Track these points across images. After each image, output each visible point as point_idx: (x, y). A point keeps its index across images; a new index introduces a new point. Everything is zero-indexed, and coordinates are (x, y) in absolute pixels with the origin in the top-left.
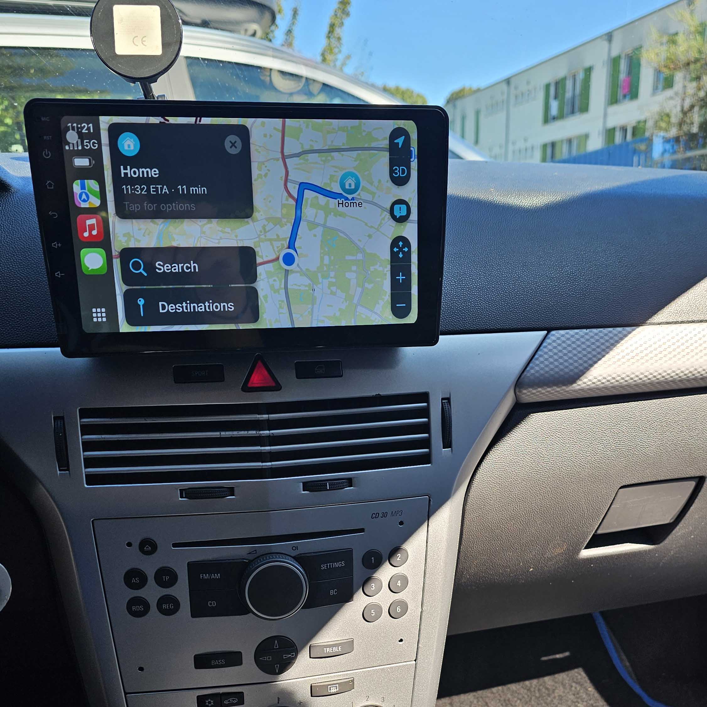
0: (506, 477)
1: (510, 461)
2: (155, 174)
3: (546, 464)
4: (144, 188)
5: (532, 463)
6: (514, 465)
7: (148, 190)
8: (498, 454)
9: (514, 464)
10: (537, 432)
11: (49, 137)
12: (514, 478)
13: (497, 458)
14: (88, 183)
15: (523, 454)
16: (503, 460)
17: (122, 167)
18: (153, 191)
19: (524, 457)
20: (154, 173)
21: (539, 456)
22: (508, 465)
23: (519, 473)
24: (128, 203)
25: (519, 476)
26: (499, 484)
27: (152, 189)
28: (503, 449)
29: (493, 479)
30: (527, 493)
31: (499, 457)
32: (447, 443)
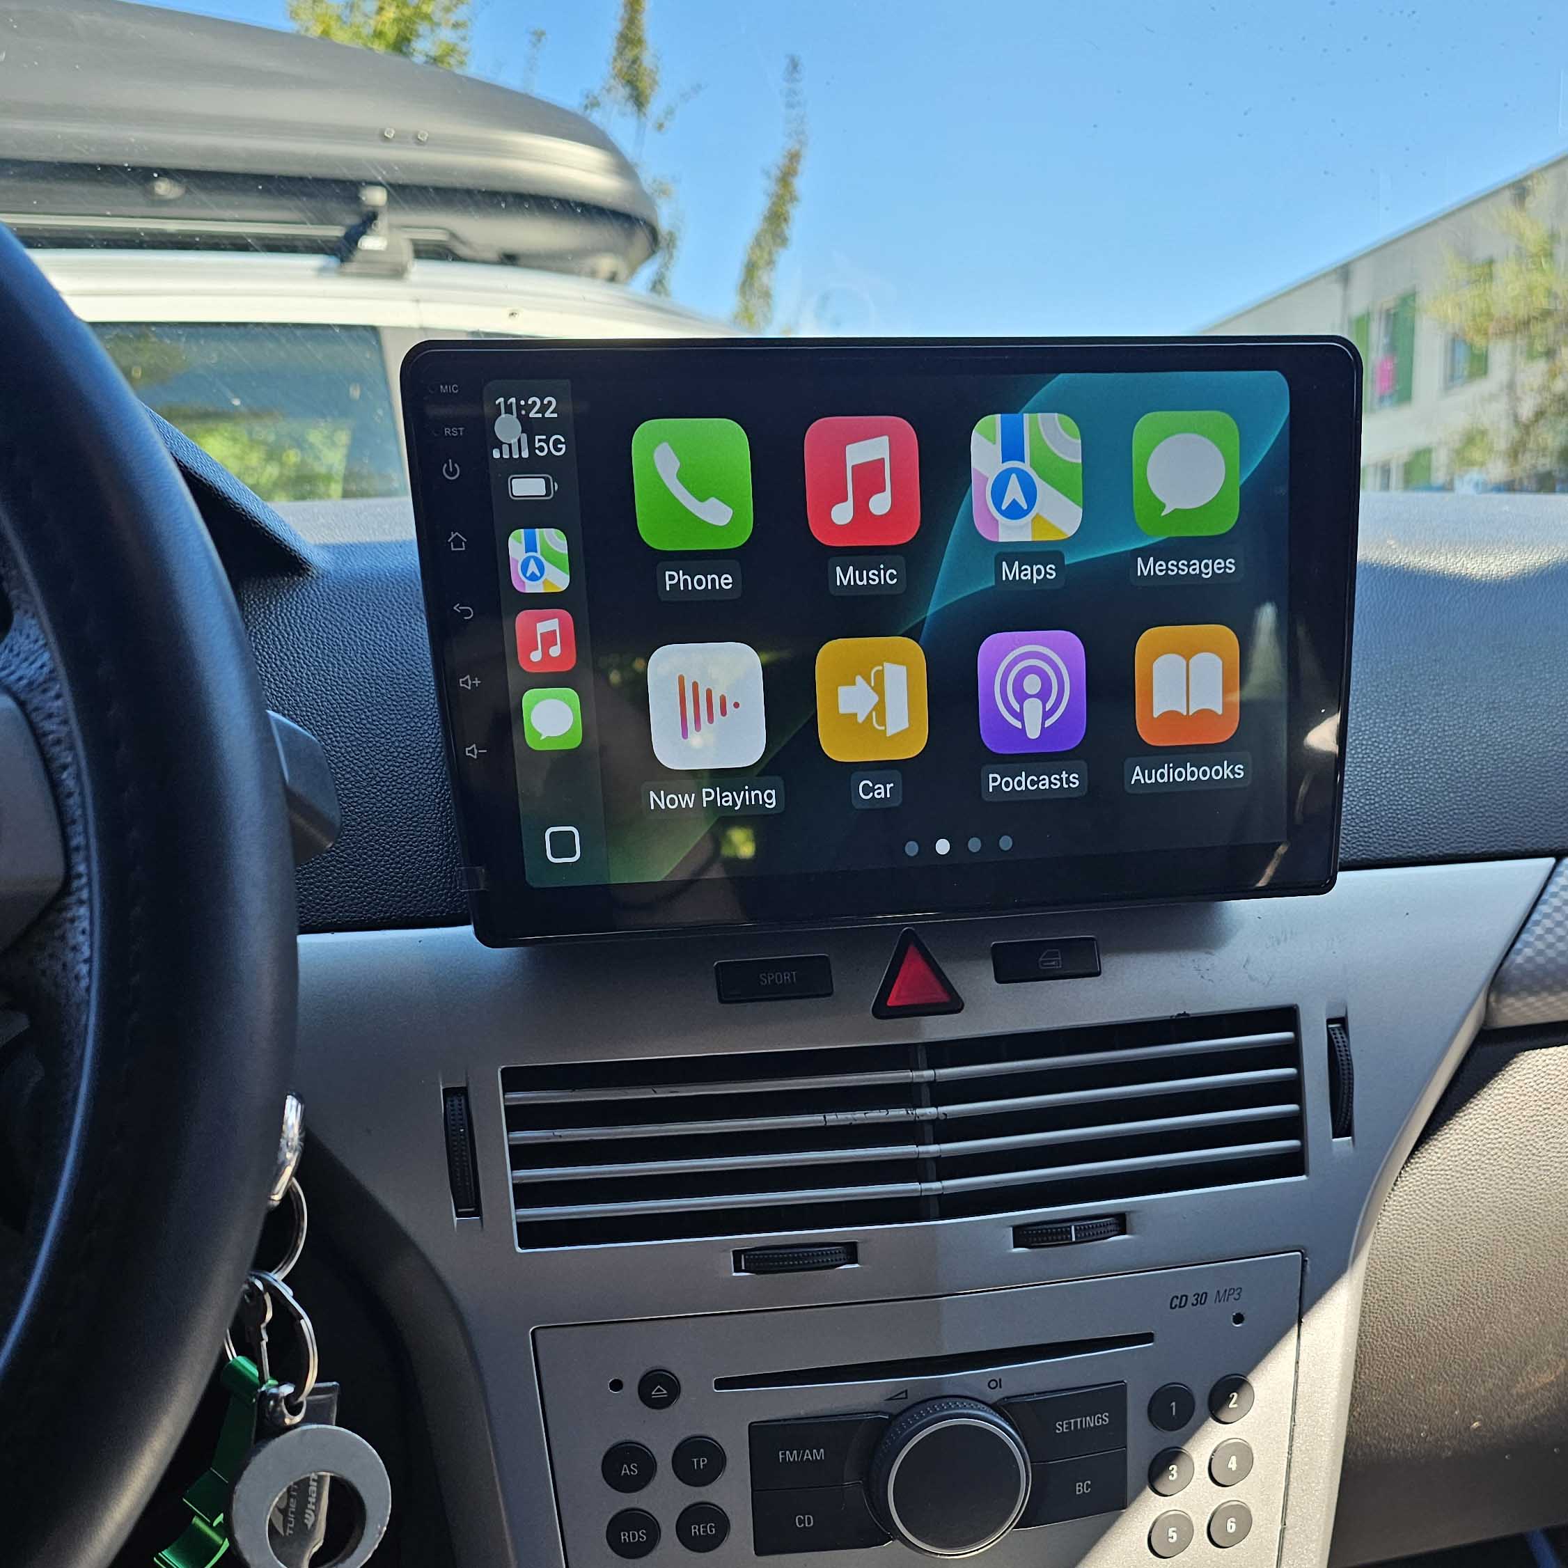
0: (1455, 1205)
1: (1464, 1165)
3: (1545, 1170)
5: (1512, 1169)
6: (1473, 1175)
8: (1437, 1150)
9: (1473, 1172)
10: (1525, 1095)
11: (459, 431)
12: (1471, 1206)
13: (1434, 1158)
14: (541, 535)
15: (1493, 1149)
16: (1449, 1163)
19: (1495, 1157)
21: (1527, 1152)
22: (1458, 1175)
23: (1484, 1193)
25: (1482, 1200)
26: (1437, 1221)
29: (1425, 1210)
30: (1499, 1241)
31: (1439, 1158)
32: (1342, 1127)
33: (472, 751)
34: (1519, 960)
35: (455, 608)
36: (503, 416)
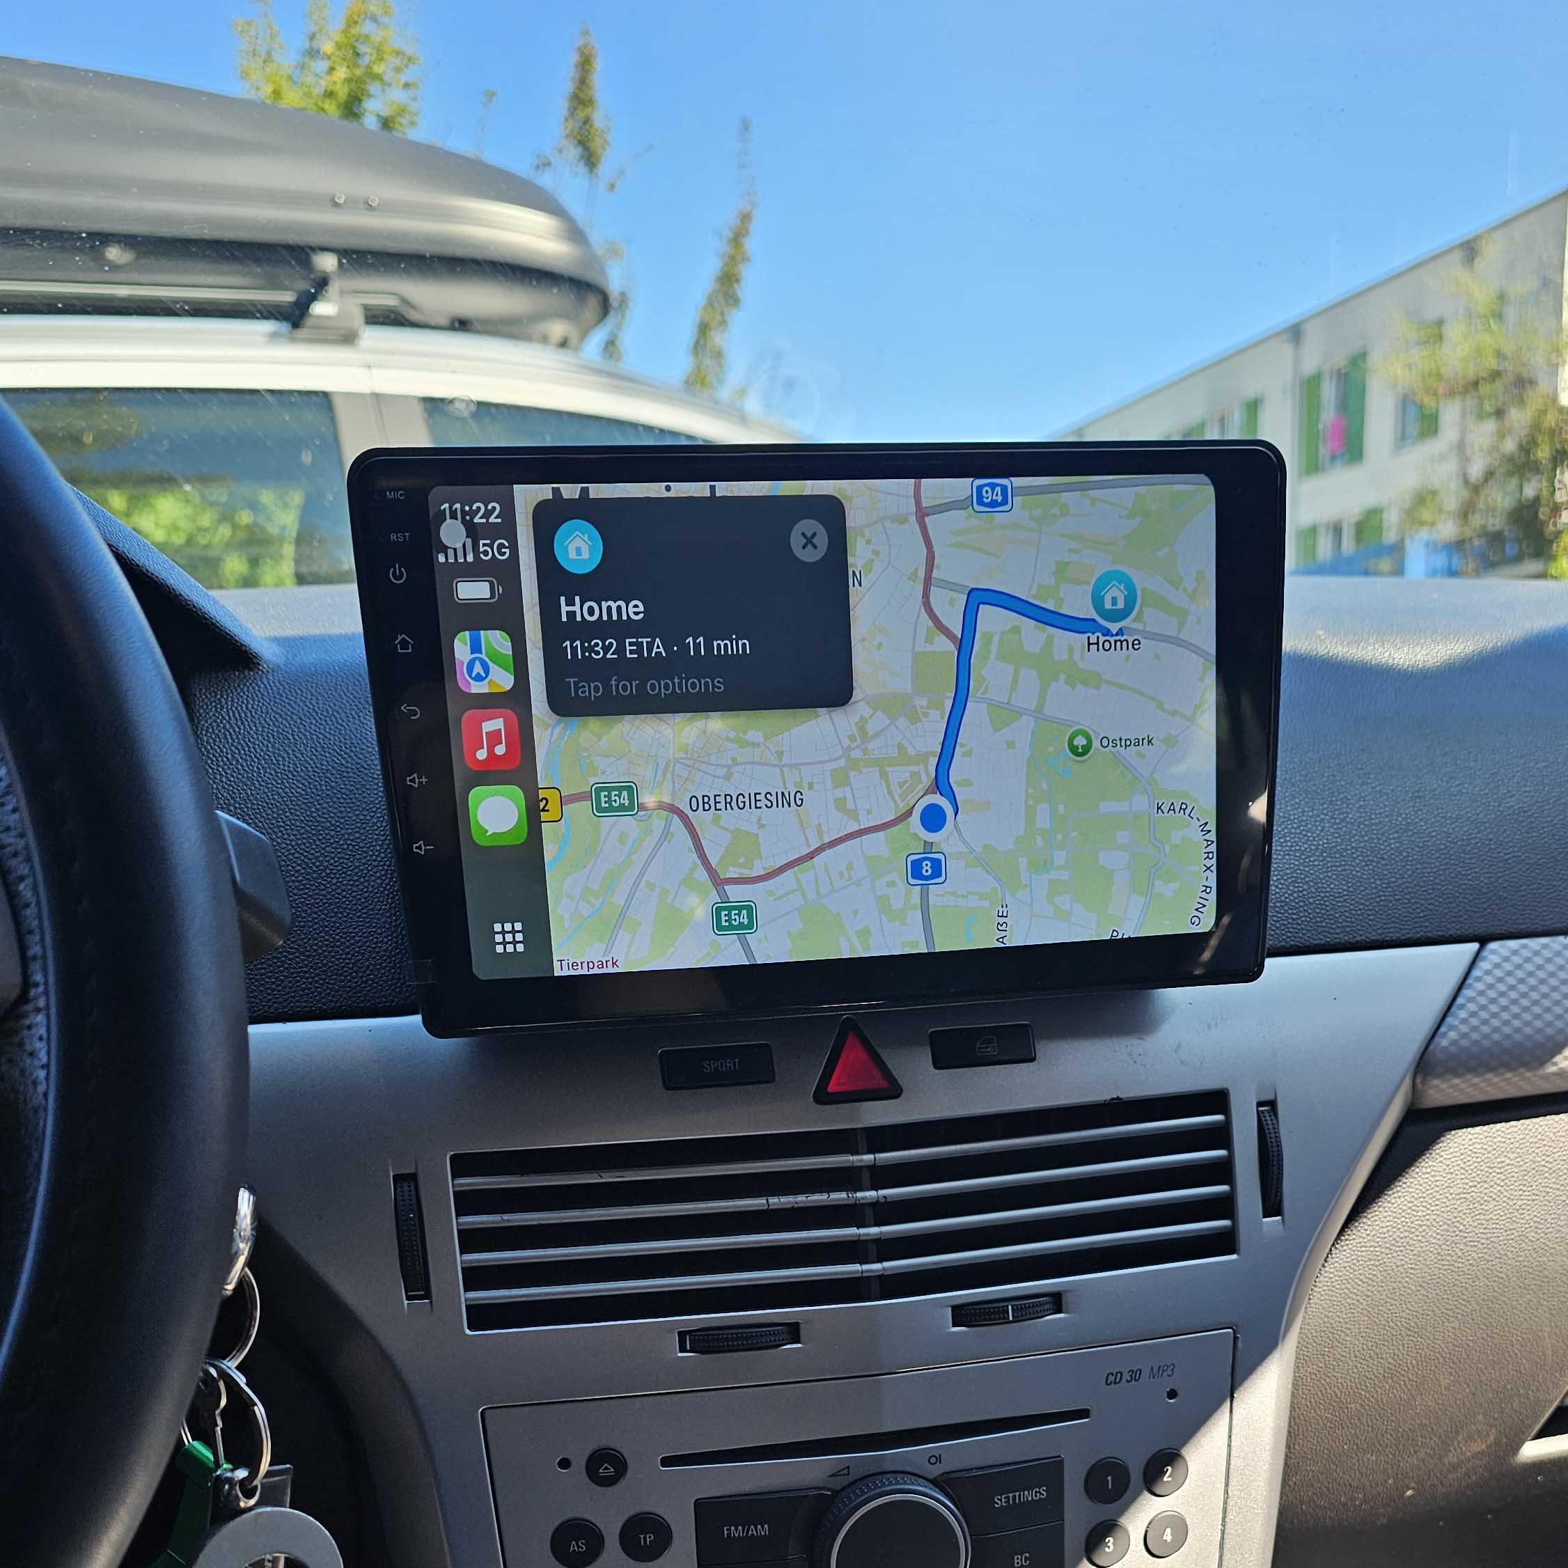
0: (1385, 1280)
1: (1393, 1242)
2: (636, 613)
3: (1471, 1246)
4: (611, 644)
5: (1440, 1246)
6: (1401, 1251)
7: (621, 650)
8: (1366, 1227)
9: (1402, 1248)
10: (1452, 1173)
11: (405, 537)
12: (1400, 1282)
13: (1363, 1235)
14: (487, 637)
15: (1421, 1226)
16: (1378, 1240)
17: (563, 599)
18: (631, 652)
19: (1423, 1234)
20: (634, 610)
21: (1455, 1229)
22: (1388, 1251)
24: (576, 679)
25: (1412, 1276)
26: (1368, 1296)
27: (628, 648)
28: (1376, 1216)
29: (1355, 1286)
30: (1428, 1315)
31: (1368, 1235)
32: (1272, 1205)
33: (419, 848)
34: (1444, 1043)
35: (402, 708)
36: (448, 521)
